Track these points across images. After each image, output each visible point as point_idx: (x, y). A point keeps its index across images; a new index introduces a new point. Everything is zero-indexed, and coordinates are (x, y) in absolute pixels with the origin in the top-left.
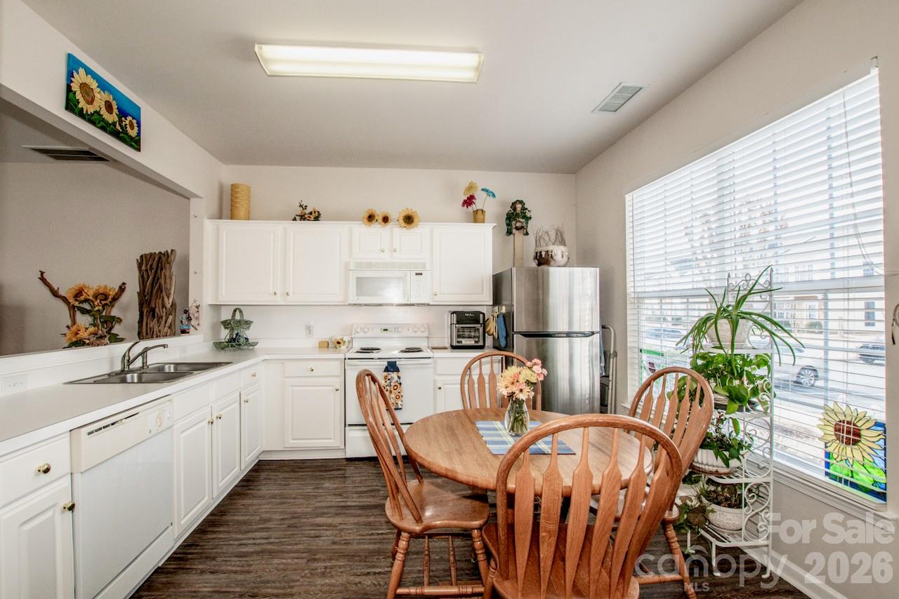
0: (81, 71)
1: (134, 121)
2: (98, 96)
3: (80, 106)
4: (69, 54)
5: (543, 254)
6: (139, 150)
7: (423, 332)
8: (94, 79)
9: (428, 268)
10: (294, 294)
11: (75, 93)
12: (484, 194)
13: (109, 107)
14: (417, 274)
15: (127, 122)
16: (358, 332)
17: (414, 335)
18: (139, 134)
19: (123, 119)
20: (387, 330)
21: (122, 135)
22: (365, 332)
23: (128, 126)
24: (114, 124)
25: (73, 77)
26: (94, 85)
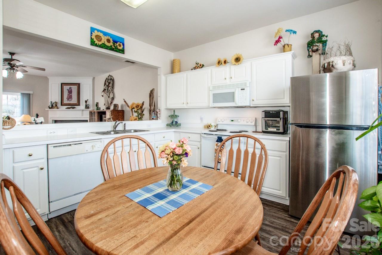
0: (96, 31)
1: (121, 44)
2: (103, 38)
3: (96, 43)
4: (91, 27)
5: (326, 65)
6: (124, 53)
7: (252, 122)
8: (101, 33)
9: (248, 85)
10: (190, 103)
11: (93, 39)
12: (288, 33)
13: (108, 41)
14: (241, 89)
15: (117, 45)
16: (219, 121)
17: (246, 124)
18: (124, 48)
19: (116, 44)
20: (233, 121)
21: (115, 49)
22: (222, 122)
23: (118, 46)
24: (111, 46)
25: (92, 34)
26: (101, 35)
